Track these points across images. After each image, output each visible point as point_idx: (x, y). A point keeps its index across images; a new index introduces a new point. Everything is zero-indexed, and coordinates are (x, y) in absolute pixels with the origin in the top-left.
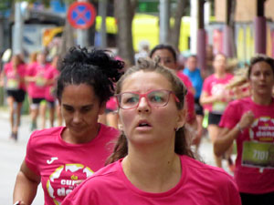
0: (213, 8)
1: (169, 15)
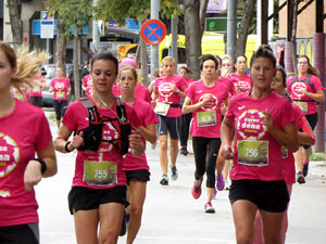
0: (276, 25)
1: (235, 29)
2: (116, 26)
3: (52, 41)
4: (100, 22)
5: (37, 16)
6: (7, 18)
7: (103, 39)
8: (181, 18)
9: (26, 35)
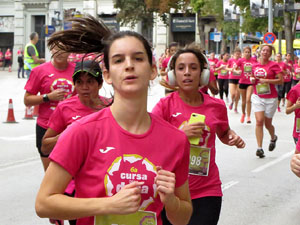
2: (251, 36)
3: (220, 43)
4: (243, 34)
5: (212, 30)
6: (197, 31)
7: (245, 42)
8: (283, 32)
9: (207, 40)
